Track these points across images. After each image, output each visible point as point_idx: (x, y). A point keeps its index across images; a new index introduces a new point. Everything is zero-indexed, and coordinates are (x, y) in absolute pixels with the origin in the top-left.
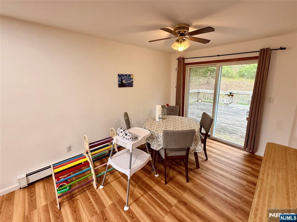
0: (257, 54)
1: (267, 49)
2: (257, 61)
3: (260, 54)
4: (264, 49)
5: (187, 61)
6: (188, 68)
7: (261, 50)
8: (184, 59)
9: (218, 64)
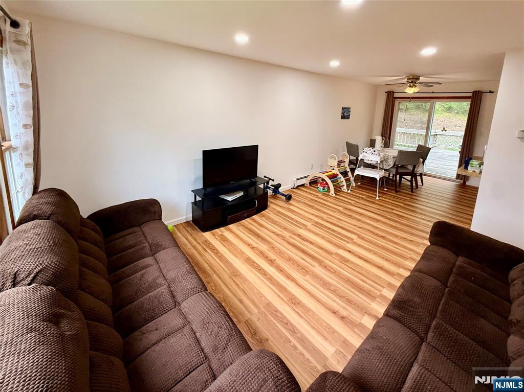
0: (470, 95)
1: (479, 91)
2: (470, 100)
3: (473, 95)
4: (476, 91)
5: (396, 95)
6: (397, 102)
7: (474, 92)
8: (393, 92)
9: (432, 101)
